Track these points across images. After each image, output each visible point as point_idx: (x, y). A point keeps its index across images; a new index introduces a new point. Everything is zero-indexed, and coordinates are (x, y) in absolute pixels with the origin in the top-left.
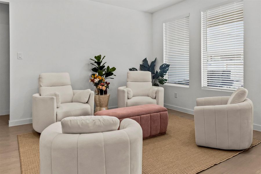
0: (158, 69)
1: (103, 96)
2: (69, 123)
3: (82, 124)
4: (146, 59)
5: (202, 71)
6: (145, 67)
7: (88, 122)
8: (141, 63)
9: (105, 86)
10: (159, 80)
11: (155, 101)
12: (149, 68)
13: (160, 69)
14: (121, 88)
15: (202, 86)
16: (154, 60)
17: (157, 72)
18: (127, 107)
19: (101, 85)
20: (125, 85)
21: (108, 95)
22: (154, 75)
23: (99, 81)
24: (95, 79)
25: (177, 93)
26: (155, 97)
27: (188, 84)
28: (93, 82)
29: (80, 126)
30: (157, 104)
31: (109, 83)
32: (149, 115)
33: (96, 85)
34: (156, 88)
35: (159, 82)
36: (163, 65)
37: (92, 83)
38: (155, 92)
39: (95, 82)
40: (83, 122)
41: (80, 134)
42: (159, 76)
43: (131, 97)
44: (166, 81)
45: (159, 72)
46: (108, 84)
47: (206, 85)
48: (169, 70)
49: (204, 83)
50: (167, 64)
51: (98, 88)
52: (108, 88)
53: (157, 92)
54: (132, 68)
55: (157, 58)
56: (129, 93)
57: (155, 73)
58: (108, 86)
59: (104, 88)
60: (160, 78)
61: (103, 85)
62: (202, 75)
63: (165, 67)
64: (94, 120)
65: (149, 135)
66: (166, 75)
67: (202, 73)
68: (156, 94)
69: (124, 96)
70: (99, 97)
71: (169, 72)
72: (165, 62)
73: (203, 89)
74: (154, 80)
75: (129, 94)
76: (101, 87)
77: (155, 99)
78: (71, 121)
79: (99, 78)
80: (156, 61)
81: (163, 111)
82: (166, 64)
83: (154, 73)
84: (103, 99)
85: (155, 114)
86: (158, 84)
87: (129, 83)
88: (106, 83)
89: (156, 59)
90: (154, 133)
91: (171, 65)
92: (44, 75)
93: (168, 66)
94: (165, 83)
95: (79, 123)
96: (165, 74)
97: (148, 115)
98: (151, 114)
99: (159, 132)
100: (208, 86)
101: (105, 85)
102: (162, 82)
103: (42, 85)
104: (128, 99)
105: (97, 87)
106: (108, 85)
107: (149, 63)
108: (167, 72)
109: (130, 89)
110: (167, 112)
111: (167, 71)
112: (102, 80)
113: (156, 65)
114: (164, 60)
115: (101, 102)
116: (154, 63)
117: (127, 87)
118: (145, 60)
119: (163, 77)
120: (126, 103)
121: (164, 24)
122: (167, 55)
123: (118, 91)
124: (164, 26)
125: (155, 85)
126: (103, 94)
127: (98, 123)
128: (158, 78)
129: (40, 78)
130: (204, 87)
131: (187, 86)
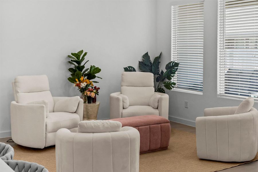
0: (163, 68)
1: (92, 105)
2: (85, 125)
3: (95, 126)
4: (147, 54)
5: (218, 74)
6: (145, 65)
7: (99, 124)
8: (140, 59)
9: (94, 93)
10: (165, 83)
11: (157, 111)
12: (151, 66)
13: (166, 69)
14: (114, 95)
15: (218, 93)
16: (158, 55)
17: (162, 72)
18: (122, 117)
19: (89, 91)
20: (119, 90)
21: (97, 103)
22: (158, 76)
23: (86, 86)
24: (82, 84)
25: (187, 102)
26: (157, 107)
27: (202, 90)
28: (79, 87)
29: (94, 127)
30: (159, 115)
31: (99, 88)
32: (149, 126)
33: (83, 90)
34: (159, 95)
35: (165, 86)
36: (170, 63)
37: (77, 88)
38: (157, 100)
39: (81, 86)
40: (96, 124)
41: (93, 133)
42: (165, 78)
43: (127, 106)
44: (175, 85)
45: (164, 72)
46: (97, 89)
47: (224, 92)
48: (178, 70)
49: (221, 89)
50: (176, 62)
51: (86, 94)
52: (98, 95)
53: (159, 101)
54: (128, 67)
55: (163, 53)
56: (125, 101)
57: (160, 73)
58: (98, 93)
59: (93, 95)
60: (167, 80)
61: (92, 91)
62: (218, 79)
63: (173, 66)
64: (103, 123)
65: (148, 149)
66: (174, 77)
67: (218, 76)
68: (158, 103)
69: (119, 105)
70: (87, 106)
71: (178, 72)
72: (174, 58)
73: (219, 97)
74: (158, 83)
75: (125, 103)
76: (89, 93)
77: (157, 110)
78: (86, 123)
79: (86, 82)
80: (161, 57)
81: (164, 123)
82: (174, 62)
83: (158, 74)
84: (92, 109)
85: (155, 125)
86: (163, 89)
87: (124, 88)
88: (95, 87)
89: (161, 54)
90: (153, 147)
91: (180, 63)
92: (20, 78)
93: (177, 65)
94: (173, 87)
95: (92, 125)
96: (173, 75)
97: (147, 126)
98: (150, 126)
99: (159, 146)
100: (226, 93)
101: (94, 91)
102: (169, 86)
103: (19, 91)
104: (123, 108)
105: (83, 94)
106: (97, 91)
107: (152, 59)
108: (176, 73)
109: (125, 96)
110: (169, 124)
111: (176, 71)
112: (91, 84)
113: (161, 62)
114: (172, 57)
115: (90, 113)
116: (158, 60)
117: (121, 94)
118: (146, 56)
119: (170, 80)
120: (121, 114)
121: (172, 7)
122: (177, 50)
123: (111, 98)
124: (172, 9)
125: (159, 90)
126: (91, 103)
127: (106, 125)
128: (164, 81)
129: (15, 82)
130: (221, 95)
131: (201, 93)
